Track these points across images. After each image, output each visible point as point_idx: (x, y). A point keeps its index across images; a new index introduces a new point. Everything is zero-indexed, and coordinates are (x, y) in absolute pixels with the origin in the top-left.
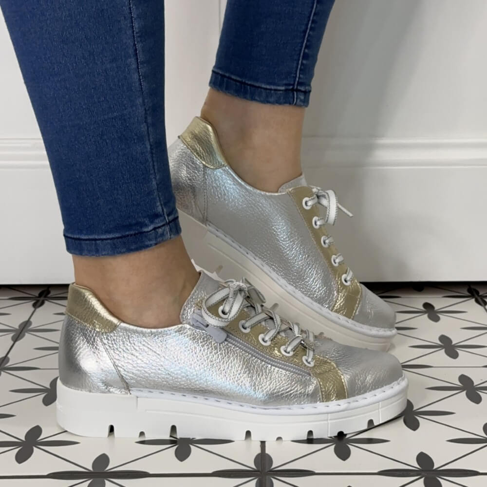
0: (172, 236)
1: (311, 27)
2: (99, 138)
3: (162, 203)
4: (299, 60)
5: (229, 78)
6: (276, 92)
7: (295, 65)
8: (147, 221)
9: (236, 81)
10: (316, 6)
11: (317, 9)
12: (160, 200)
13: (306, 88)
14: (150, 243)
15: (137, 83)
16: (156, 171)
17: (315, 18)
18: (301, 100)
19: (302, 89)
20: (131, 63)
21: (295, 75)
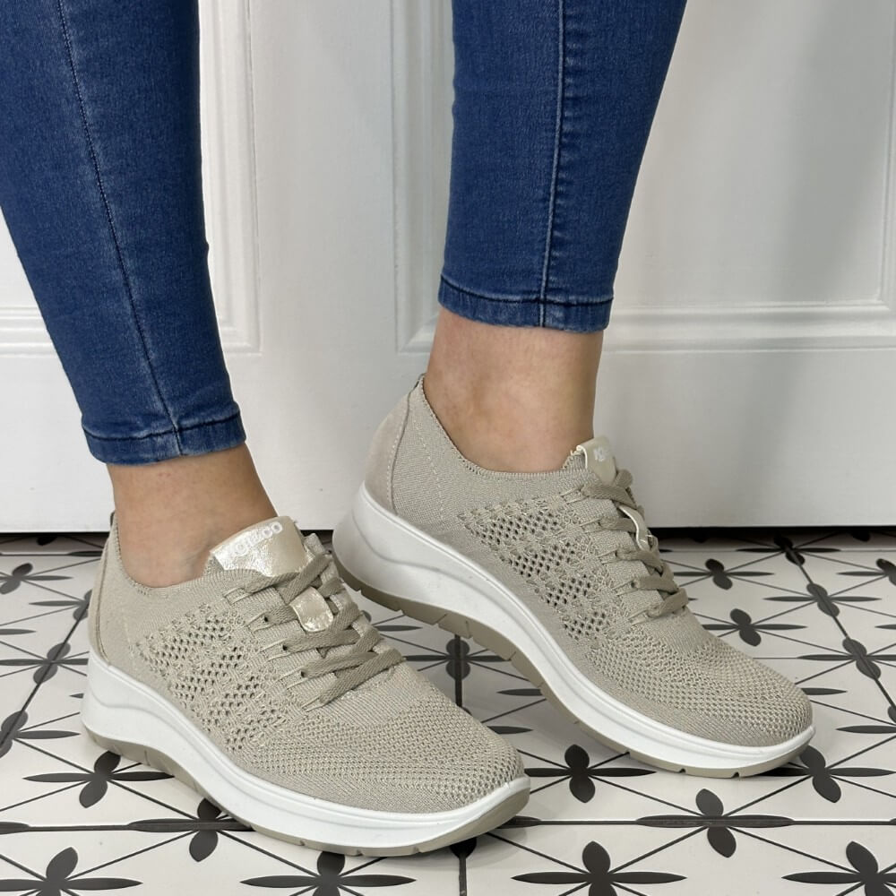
3: (164, 397)
8: (139, 423)
10: (559, 155)
11: (562, 159)
12: (159, 392)
13: (570, 298)
14: (146, 456)
15: (98, 206)
16: (148, 347)
17: (563, 175)
18: (555, 319)
19: (558, 299)
20: (84, 172)
21: (540, 277)
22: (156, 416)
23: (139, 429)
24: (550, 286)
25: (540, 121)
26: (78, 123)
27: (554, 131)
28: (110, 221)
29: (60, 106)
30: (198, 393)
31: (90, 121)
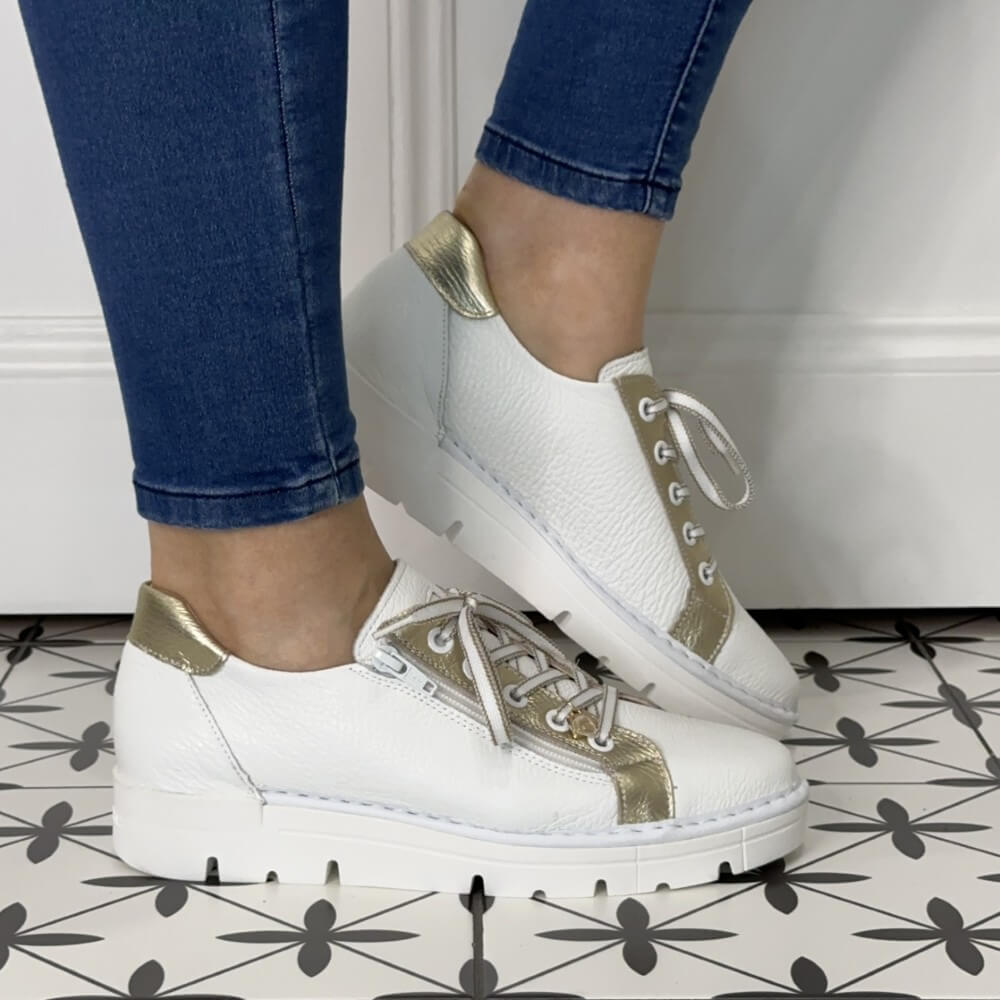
0: (344, 499)
1: (696, 58)
2: (206, 303)
3: (326, 433)
4: (664, 122)
5: (518, 145)
6: (610, 183)
7: (654, 132)
8: (294, 467)
9: (531, 152)
12: (322, 428)
16: (316, 372)
18: (659, 205)
19: (664, 182)
21: (653, 153)
28: (295, 221)
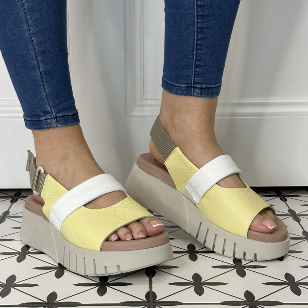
0: (59, 125)
3: (51, 105)
8: (42, 114)
10: (197, 35)
11: (198, 37)
12: (49, 104)
13: (203, 86)
14: (44, 126)
15: (29, 38)
16: (45, 88)
17: (199, 42)
18: (197, 93)
19: (198, 86)
20: (24, 26)
21: (191, 78)
22: (48, 112)
23: (42, 117)
24: (195, 81)
25: (190, 23)
26: (22, 9)
27: (195, 27)
28: (33, 43)
29: (16, 3)
30: (62, 105)
31: (26, 8)
